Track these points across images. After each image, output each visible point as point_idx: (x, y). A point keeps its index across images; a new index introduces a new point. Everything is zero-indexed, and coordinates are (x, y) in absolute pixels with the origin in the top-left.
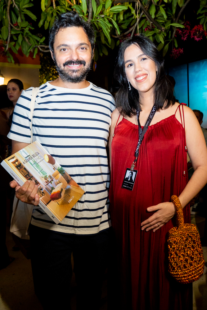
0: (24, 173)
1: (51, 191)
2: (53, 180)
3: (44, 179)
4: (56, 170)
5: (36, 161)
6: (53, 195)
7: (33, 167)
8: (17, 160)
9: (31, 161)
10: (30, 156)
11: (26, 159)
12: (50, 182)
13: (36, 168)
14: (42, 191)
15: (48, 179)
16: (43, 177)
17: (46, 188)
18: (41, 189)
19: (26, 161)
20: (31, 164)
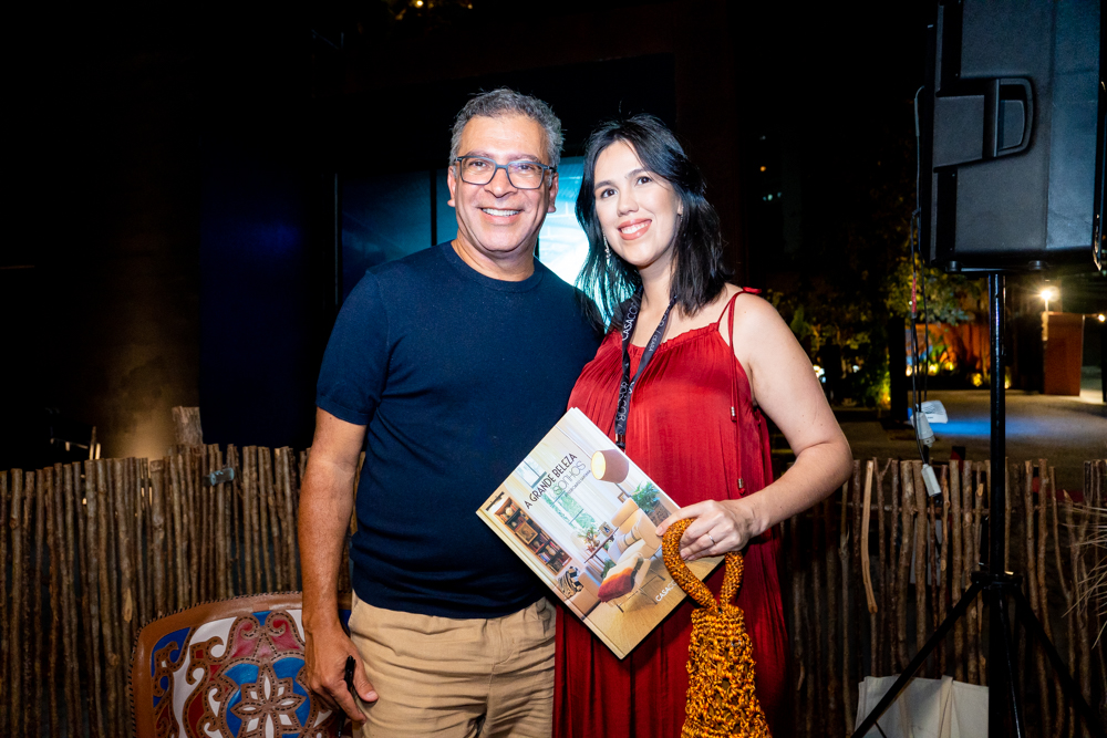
0: (527, 535)
1: (603, 575)
2: (612, 538)
3: (583, 540)
4: (629, 501)
5: (562, 485)
6: (609, 583)
7: (553, 510)
8: (509, 503)
9: (549, 492)
10: (546, 477)
11: (535, 489)
12: (603, 546)
13: (563, 511)
14: (575, 579)
15: (596, 539)
16: (580, 536)
17: (588, 569)
18: (574, 574)
19: (533, 496)
20: (549, 501)
